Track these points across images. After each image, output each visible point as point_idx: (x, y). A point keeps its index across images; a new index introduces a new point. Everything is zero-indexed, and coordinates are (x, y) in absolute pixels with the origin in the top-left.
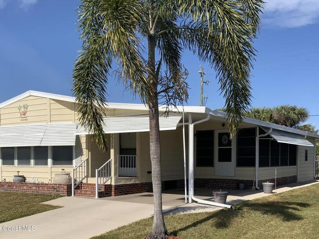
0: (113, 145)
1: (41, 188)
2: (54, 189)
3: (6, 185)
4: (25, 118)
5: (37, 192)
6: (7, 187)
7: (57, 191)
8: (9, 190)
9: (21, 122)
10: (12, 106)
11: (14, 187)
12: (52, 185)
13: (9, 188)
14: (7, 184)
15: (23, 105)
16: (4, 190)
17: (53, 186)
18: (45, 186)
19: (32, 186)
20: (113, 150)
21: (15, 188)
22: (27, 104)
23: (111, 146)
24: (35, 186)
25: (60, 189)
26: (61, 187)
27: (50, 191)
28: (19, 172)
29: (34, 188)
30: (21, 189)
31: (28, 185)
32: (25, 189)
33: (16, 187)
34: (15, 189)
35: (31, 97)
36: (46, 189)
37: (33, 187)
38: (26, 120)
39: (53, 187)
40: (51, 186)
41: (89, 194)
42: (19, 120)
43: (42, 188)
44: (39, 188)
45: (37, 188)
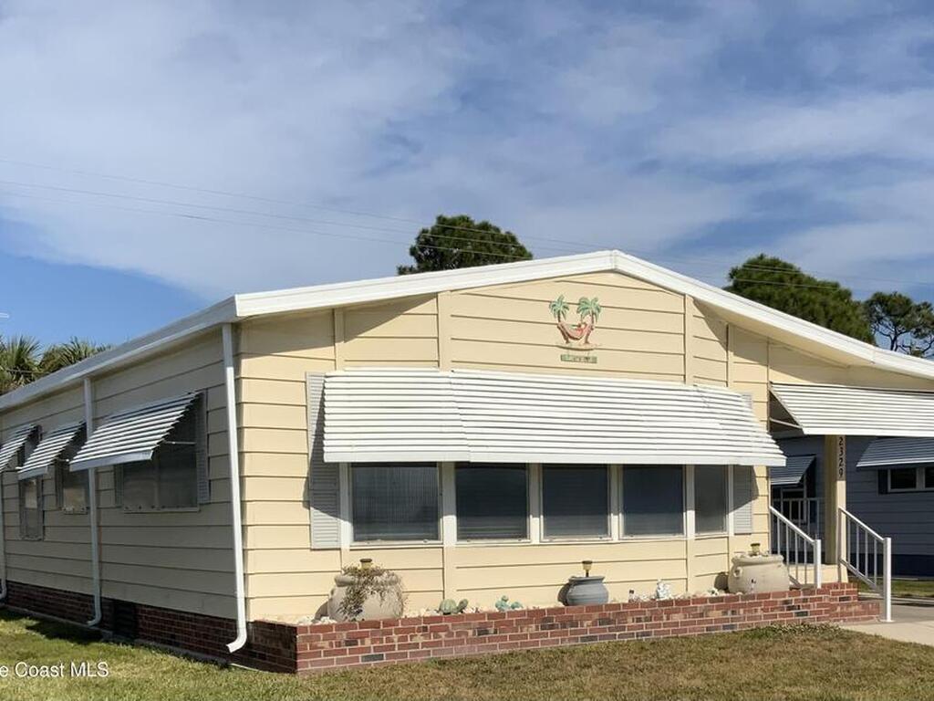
0: (844, 468)
1: (742, 611)
2: (790, 608)
3: (589, 618)
4: (585, 354)
5: (725, 627)
6: (594, 624)
7: (798, 614)
8: (603, 637)
9: (564, 364)
10: (516, 292)
11: (630, 620)
12: (784, 597)
13: (604, 630)
14: (596, 615)
15: (577, 302)
16: (576, 639)
17: (787, 598)
18: (759, 604)
19: (709, 609)
20: (844, 483)
21: (635, 624)
22: (596, 300)
23: (838, 470)
24: (718, 608)
25: (809, 607)
26: (813, 600)
27: (775, 616)
28: (590, 563)
29: (716, 614)
30: (659, 626)
31: (691, 605)
32: (676, 624)
33: (639, 620)
34: (630, 628)
35: (612, 275)
36: (760, 613)
37: (710, 613)
38: (587, 358)
39: (786, 602)
40: (778, 600)
41: (856, 613)
42: (554, 357)
43: (745, 611)
44: (733, 612)
45: (725, 613)
